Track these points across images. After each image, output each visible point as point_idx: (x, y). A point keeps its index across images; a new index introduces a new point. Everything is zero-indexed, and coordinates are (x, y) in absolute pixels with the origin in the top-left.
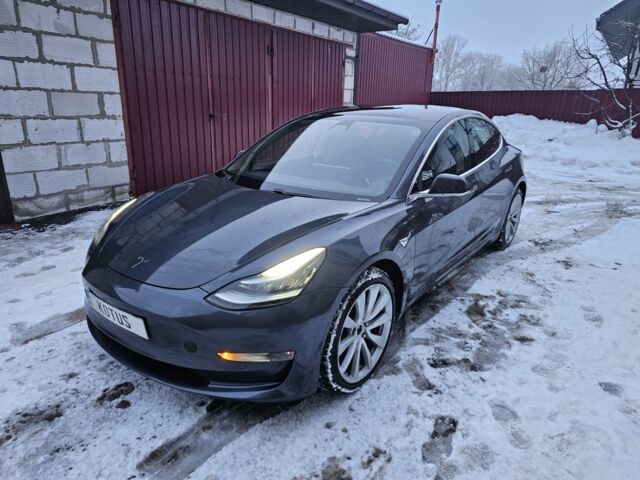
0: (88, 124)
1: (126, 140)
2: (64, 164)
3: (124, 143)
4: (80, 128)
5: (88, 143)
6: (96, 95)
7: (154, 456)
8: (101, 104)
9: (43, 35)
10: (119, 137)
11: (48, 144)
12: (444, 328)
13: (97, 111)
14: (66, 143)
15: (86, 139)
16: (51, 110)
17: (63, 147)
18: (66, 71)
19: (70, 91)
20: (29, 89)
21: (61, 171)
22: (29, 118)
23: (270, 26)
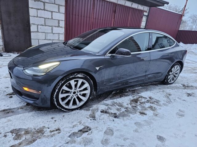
0: (54, 28)
1: (64, 34)
2: (46, 38)
3: (64, 35)
4: (52, 29)
5: (54, 34)
6: (58, 21)
7: (4, 110)
8: (59, 23)
9: (45, 3)
10: (62, 33)
11: (43, 32)
12: (118, 103)
13: (57, 25)
14: (48, 33)
15: (53, 32)
16: (45, 23)
17: (47, 34)
18: (50, 13)
19: (51, 19)
20: (40, 17)
21: (45, 40)
22: (39, 25)
23: (115, 3)
